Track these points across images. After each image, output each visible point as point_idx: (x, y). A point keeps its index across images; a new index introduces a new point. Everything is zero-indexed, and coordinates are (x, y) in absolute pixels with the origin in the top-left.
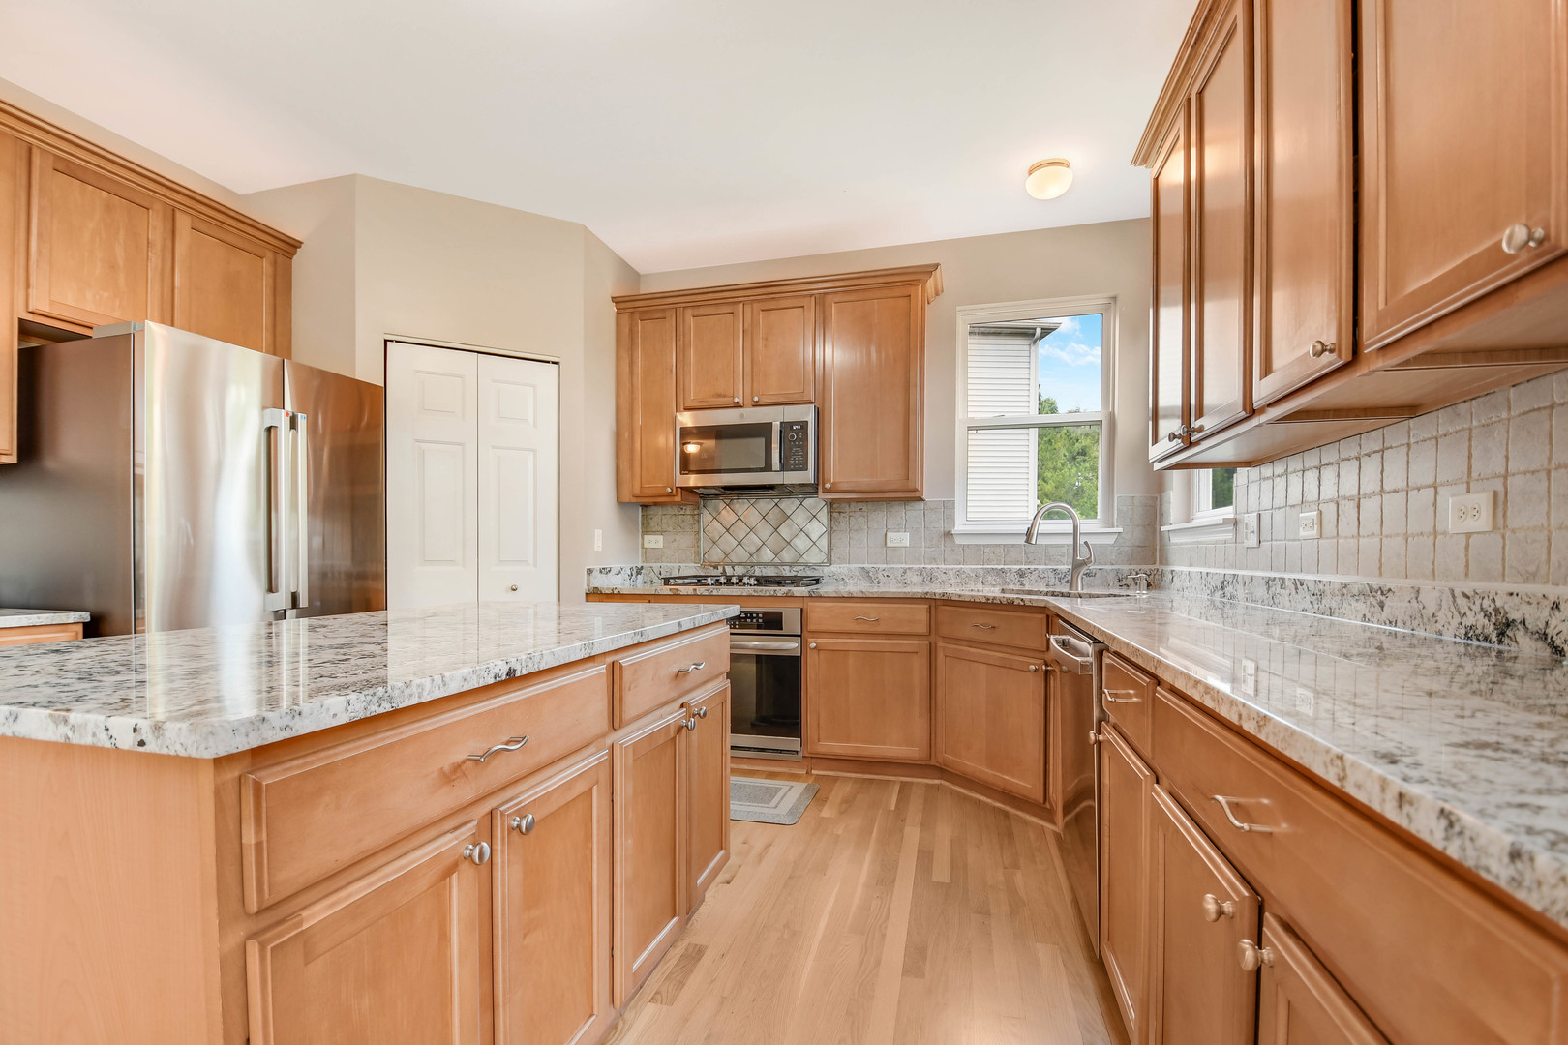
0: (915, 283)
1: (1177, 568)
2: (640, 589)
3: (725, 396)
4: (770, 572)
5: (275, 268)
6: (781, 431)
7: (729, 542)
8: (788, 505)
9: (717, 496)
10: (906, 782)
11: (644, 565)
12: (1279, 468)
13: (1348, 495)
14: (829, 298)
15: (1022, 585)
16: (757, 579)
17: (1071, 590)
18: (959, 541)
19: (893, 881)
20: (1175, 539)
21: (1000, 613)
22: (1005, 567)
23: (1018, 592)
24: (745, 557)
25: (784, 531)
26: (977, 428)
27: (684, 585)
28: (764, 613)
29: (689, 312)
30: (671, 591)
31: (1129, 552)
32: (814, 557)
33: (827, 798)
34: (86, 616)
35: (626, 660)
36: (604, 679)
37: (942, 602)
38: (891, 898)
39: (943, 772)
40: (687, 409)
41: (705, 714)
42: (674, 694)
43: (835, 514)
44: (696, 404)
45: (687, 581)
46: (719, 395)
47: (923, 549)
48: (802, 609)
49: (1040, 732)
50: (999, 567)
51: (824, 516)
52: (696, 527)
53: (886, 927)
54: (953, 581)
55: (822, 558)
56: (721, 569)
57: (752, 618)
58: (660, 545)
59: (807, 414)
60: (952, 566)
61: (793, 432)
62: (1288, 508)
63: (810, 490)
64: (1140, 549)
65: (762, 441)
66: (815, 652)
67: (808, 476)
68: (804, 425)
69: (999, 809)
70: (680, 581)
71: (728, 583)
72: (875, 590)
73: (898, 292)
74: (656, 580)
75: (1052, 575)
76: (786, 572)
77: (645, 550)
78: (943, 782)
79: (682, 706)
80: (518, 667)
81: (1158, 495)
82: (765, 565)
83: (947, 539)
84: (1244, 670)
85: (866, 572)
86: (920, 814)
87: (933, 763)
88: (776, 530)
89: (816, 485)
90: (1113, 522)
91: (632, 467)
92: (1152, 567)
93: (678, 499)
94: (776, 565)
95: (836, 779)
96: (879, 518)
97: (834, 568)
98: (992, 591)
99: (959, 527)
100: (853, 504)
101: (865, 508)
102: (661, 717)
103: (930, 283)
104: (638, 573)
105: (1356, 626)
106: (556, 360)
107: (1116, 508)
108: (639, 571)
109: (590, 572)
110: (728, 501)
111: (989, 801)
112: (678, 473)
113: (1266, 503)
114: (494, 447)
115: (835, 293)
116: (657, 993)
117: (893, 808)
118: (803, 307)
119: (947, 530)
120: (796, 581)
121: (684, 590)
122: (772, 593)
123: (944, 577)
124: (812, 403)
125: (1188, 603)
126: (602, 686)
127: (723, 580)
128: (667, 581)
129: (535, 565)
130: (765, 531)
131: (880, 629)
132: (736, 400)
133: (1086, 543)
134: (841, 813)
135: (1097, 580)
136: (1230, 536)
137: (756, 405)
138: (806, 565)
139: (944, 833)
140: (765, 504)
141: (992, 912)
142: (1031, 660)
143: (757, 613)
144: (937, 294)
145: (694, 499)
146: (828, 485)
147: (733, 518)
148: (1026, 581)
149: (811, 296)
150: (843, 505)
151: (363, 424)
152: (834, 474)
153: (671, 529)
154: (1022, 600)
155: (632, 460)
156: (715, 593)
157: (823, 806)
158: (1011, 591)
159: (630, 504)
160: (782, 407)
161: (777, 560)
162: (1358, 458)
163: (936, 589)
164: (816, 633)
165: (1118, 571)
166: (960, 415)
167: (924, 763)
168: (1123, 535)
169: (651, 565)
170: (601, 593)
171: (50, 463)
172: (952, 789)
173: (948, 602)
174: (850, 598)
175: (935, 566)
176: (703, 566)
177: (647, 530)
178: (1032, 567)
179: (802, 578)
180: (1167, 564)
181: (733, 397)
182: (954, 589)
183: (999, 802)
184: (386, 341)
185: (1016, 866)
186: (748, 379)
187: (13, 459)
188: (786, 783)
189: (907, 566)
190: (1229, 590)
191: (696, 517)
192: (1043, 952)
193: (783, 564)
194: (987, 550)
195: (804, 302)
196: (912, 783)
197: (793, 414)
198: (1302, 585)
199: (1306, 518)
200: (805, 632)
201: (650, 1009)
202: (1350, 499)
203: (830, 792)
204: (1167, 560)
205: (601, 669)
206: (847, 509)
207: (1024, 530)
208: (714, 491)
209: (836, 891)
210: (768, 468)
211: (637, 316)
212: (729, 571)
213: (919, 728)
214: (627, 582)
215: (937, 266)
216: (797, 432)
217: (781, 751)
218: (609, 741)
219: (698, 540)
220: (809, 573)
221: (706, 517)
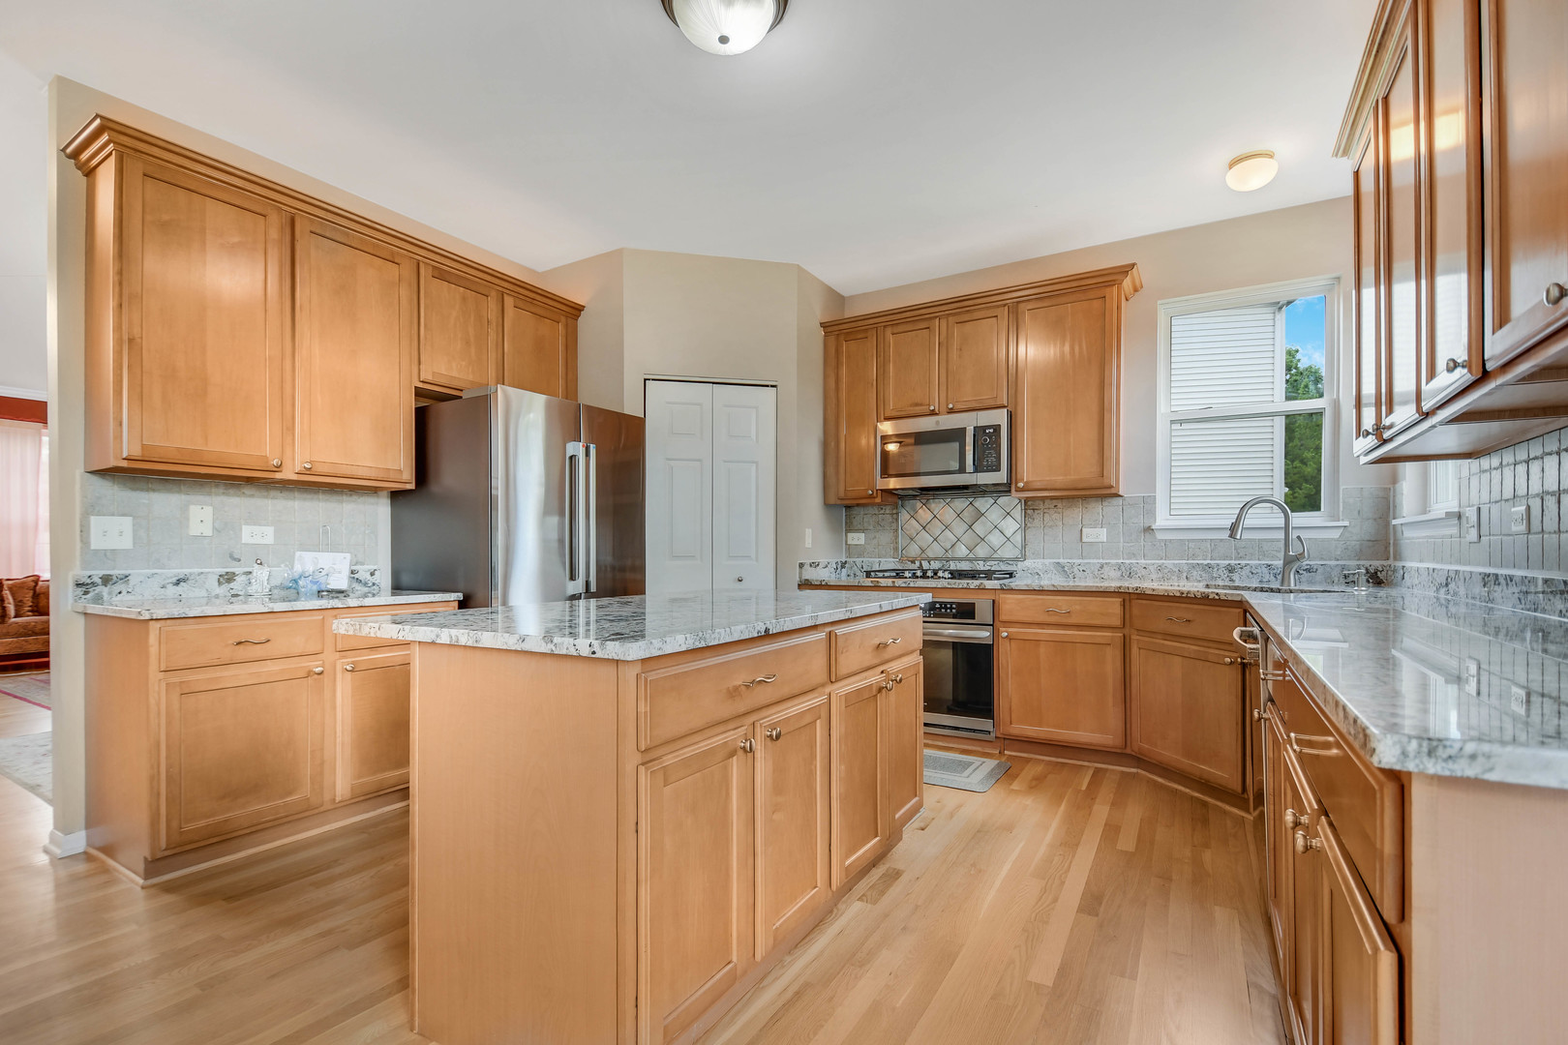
0: (1110, 284)
1: (1408, 564)
2: (844, 580)
3: (921, 405)
4: (965, 566)
5: (567, 329)
6: (974, 435)
7: (925, 538)
8: (983, 503)
9: (914, 497)
10: (1101, 769)
11: (848, 560)
12: (1495, 461)
13: (1551, 490)
14: (1022, 306)
15: (1231, 580)
16: (952, 573)
17: (1282, 585)
18: (1160, 536)
19: (1077, 845)
20: (1408, 533)
21: (1196, 607)
22: (1212, 562)
23: (1225, 587)
24: (940, 553)
25: (977, 527)
26: (1181, 422)
27: (884, 577)
28: (958, 604)
29: (889, 331)
30: (872, 581)
31: (1357, 546)
32: (1008, 552)
33: (1018, 775)
34: (460, 596)
35: (840, 630)
36: (824, 643)
37: (1136, 596)
38: (1073, 856)
39: (1139, 760)
40: (887, 419)
41: (901, 680)
42: (876, 661)
43: (1029, 512)
44: (894, 414)
45: (886, 574)
46: (917, 405)
47: (1121, 545)
48: (994, 601)
49: (1237, 724)
50: (1206, 562)
51: (1018, 513)
52: (894, 525)
53: (1066, 877)
54: (1154, 576)
55: (1016, 553)
56: (917, 563)
57: (946, 608)
58: (862, 541)
59: (1000, 418)
60: (1153, 561)
61: (986, 438)
62: (1503, 502)
63: (1004, 489)
64: (1371, 544)
65: (956, 445)
66: (1007, 641)
67: (1001, 477)
68: (997, 428)
69: (1197, 798)
70: (881, 575)
71: (924, 576)
72: (1071, 584)
73: (1091, 294)
74: (858, 573)
75: (1266, 570)
76: (980, 566)
77: (848, 546)
78: (1139, 771)
79: (882, 672)
80: (770, 627)
81: (1391, 486)
82: (960, 560)
83: (1147, 535)
84: (1467, 669)
85: (1060, 567)
86: (1112, 795)
87: (1128, 751)
88: (970, 527)
89: (1009, 484)
90: (1338, 515)
91: (837, 473)
92: (1385, 563)
93: (878, 500)
94: (970, 560)
95: (1028, 760)
96: (1075, 514)
97: (1028, 563)
98: (1196, 587)
99: (1162, 520)
100: (1047, 502)
101: (1059, 505)
102: (866, 679)
103: (1127, 283)
104: (843, 567)
105: (1555, 621)
106: (774, 383)
107: (1341, 501)
108: (843, 565)
109: (801, 565)
110: (924, 501)
111: (1187, 790)
112: (879, 477)
113: (1485, 497)
114: (725, 462)
115: (1028, 300)
116: (863, 895)
117: (1084, 788)
118: (996, 316)
119: (1147, 525)
120: (989, 575)
121: (884, 582)
122: (965, 586)
123: (1144, 572)
124: (1004, 407)
125: (1417, 600)
126: (823, 648)
127: (919, 573)
128: (868, 574)
129: (757, 560)
130: (959, 528)
131: (1073, 620)
132: (932, 408)
133: (1299, 537)
134: (1031, 788)
135: (1319, 577)
136: (1454, 531)
137: (951, 411)
138: (1001, 560)
139: (1134, 814)
140: (960, 503)
141: (1174, 878)
142: (1227, 653)
143: (951, 603)
144: (1136, 290)
145: (891, 499)
146: (1021, 485)
147: (929, 516)
148: (1235, 577)
149: (1005, 305)
150: (1037, 502)
151: (621, 446)
152: (1026, 472)
153: (871, 527)
154: (1217, 594)
155: (837, 466)
156: (912, 585)
157: (1013, 780)
158: (1217, 587)
159: (835, 505)
160: (974, 414)
161: (971, 555)
162: (1558, 454)
163: (1131, 584)
164: (1008, 623)
165: (1343, 568)
166: (1162, 408)
167: (1118, 751)
168: (1350, 529)
169: (854, 560)
170: (811, 584)
171: (434, 488)
172: (1150, 778)
173: (1141, 596)
174: (1041, 591)
175: (1134, 561)
176: (901, 561)
177: (850, 528)
178: (1243, 562)
179: (994, 572)
180: (1401, 560)
181: (929, 405)
182: (1152, 584)
183: (1198, 792)
184: (645, 380)
185: (1206, 845)
186: (943, 388)
187: (412, 486)
188: (979, 759)
189: (1104, 561)
190: (1452, 586)
191: (895, 516)
192: (1221, 914)
193: (977, 559)
194: (1191, 545)
195: (997, 312)
196: (1107, 770)
197: (986, 418)
198: (1511, 581)
199: (1516, 512)
200: (996, 622)
201: (857, 906)
202: (1552, 494)
203: (1022, 770)
204: (1400, 555)
205: (821, 635)
206: (1041, 506)
207: (1228, 523)
208: (911, 492)
209: (1021, 845)
210: (962, 470)
211: (842, 338)
212: (925, 565)
213: (1114, 718)
214: (833, 576)
215: (1133, 265)
216: (990, 435)
217: (974, 731)
218: (827, 690)
219: (897, 537)
220: (1003, 567)
221: (904, 515)
